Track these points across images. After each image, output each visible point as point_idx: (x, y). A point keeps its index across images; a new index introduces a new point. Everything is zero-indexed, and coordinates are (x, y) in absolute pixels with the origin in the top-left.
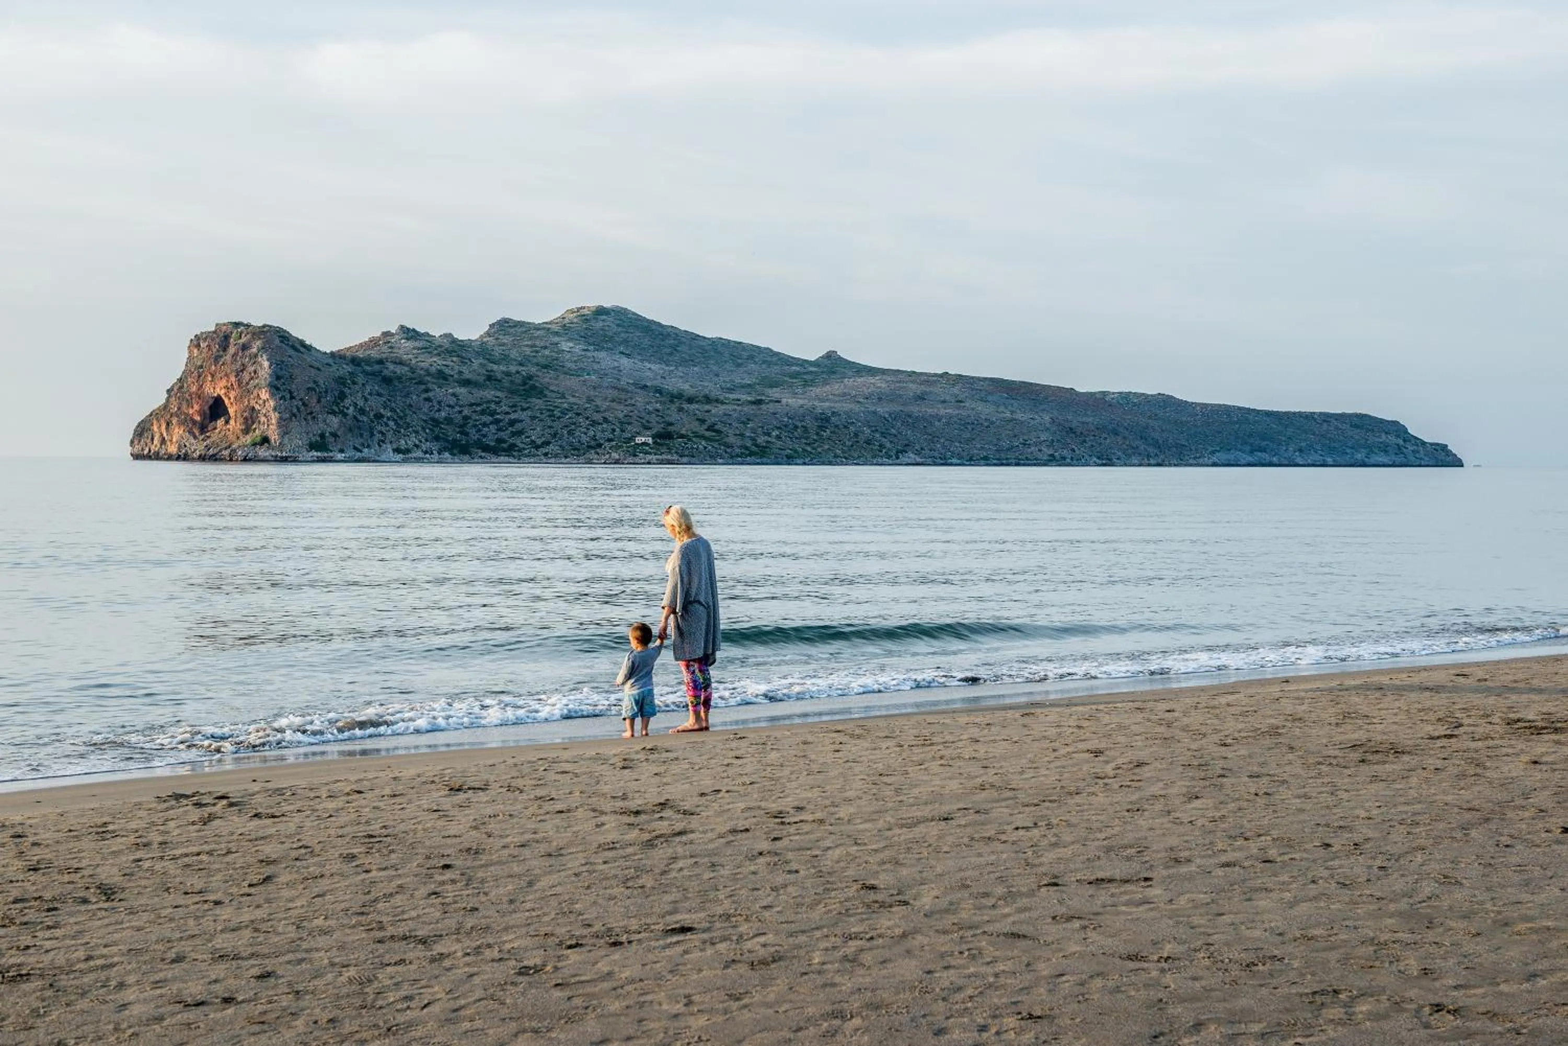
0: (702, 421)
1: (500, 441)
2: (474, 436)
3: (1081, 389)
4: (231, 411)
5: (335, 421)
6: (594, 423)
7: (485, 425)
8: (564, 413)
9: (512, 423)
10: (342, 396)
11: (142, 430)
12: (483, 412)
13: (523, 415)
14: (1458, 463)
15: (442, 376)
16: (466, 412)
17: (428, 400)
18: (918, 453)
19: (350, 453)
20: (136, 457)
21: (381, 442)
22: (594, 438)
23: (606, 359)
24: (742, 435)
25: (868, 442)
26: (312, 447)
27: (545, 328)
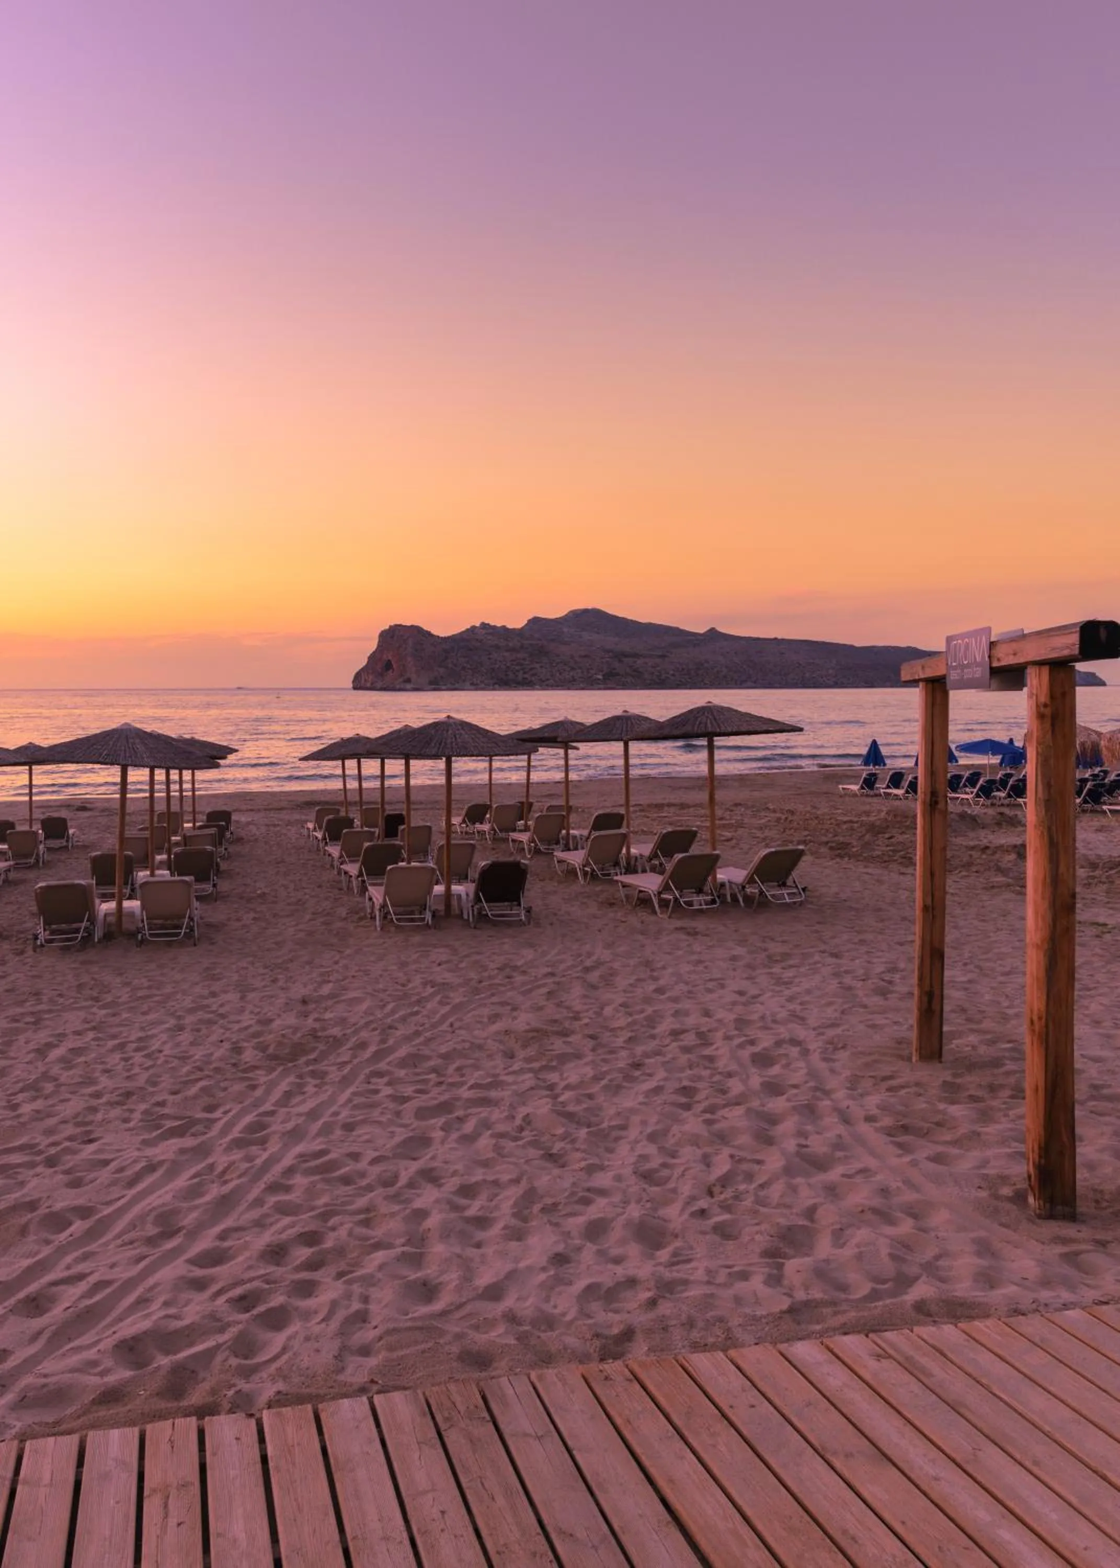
0: (631, 667)
1: (524, 679)
2: (511, 676)
3: (857, 644)
4: (394, 666)
5: (442, 670)
6: (573, 669)
7: (518, 671)
8: (558, 663)
9: (531, 669)
10: (446, 658)
11: (358, 676)
12: (517, 665)
13: (537, 666)
14: (1103, 684)
15: (497, 647)
16: (508, 664)
17: (489, 659)
18: (755, 682)
19: (449, 686)
20: (355, 688)
21: (464, 681)
22: (573, 677)
23: (586, 636)
24: (653, 673)
25: (725, 677)
26: (431, 683)
27: (556, 621)
